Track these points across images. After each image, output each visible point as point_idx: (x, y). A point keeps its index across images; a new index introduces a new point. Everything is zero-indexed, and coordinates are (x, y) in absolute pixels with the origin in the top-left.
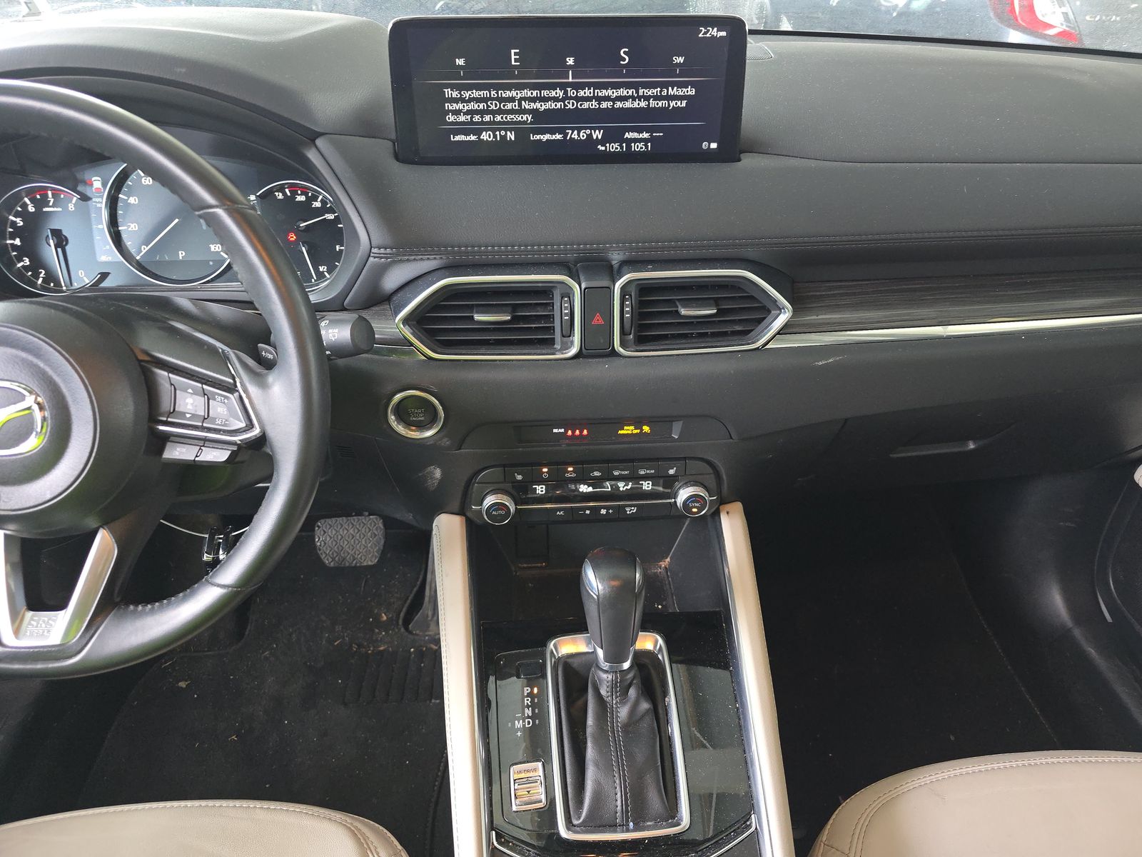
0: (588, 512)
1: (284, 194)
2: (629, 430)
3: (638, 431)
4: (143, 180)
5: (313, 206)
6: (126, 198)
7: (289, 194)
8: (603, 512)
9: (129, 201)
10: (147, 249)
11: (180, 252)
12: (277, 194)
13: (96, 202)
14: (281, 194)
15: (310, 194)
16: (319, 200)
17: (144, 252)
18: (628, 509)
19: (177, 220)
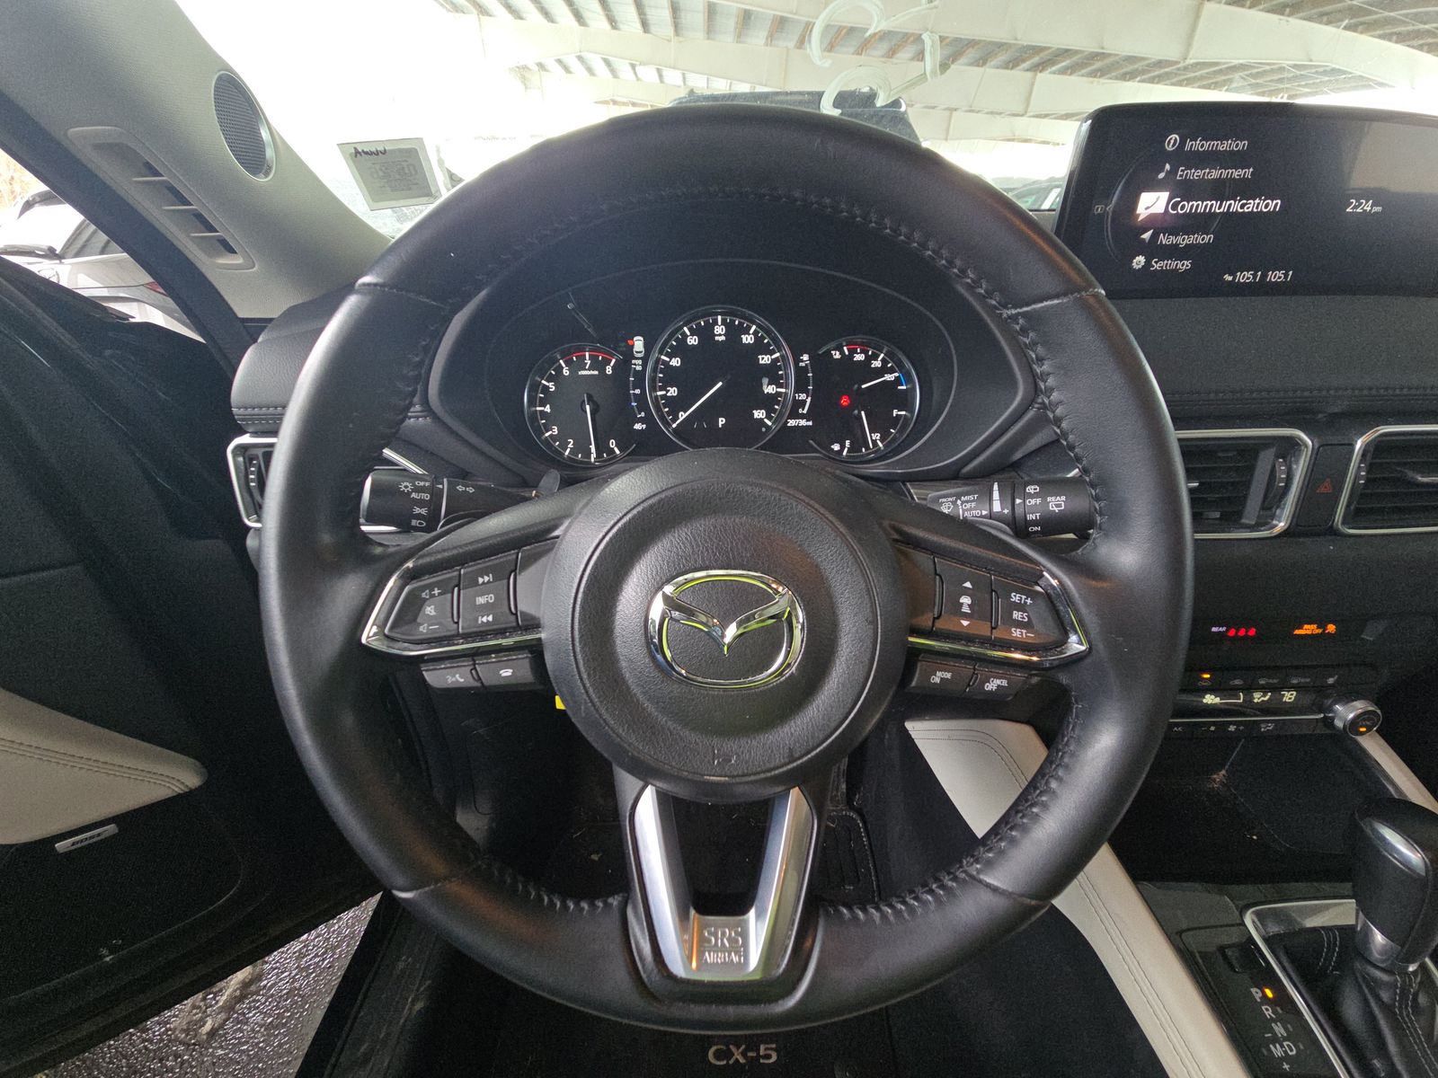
0: (1212, 728)
1: (842, 353)
2: (1309, 629)
3: (1320, 631)
4: (688, 340)
5: (873, 366)
6: (668, 359)
7: (847, 353)
8: (1232, 728)
9: (671, 363)
10: (685, 415)
11: (720, 419)
12: (833, 352)
13: (635, 364)
14: (838, 353)
15: (870, 353)
16: (880, 359)
17: (681, 419)
18: (1263, 726)
19: (720, 384)
